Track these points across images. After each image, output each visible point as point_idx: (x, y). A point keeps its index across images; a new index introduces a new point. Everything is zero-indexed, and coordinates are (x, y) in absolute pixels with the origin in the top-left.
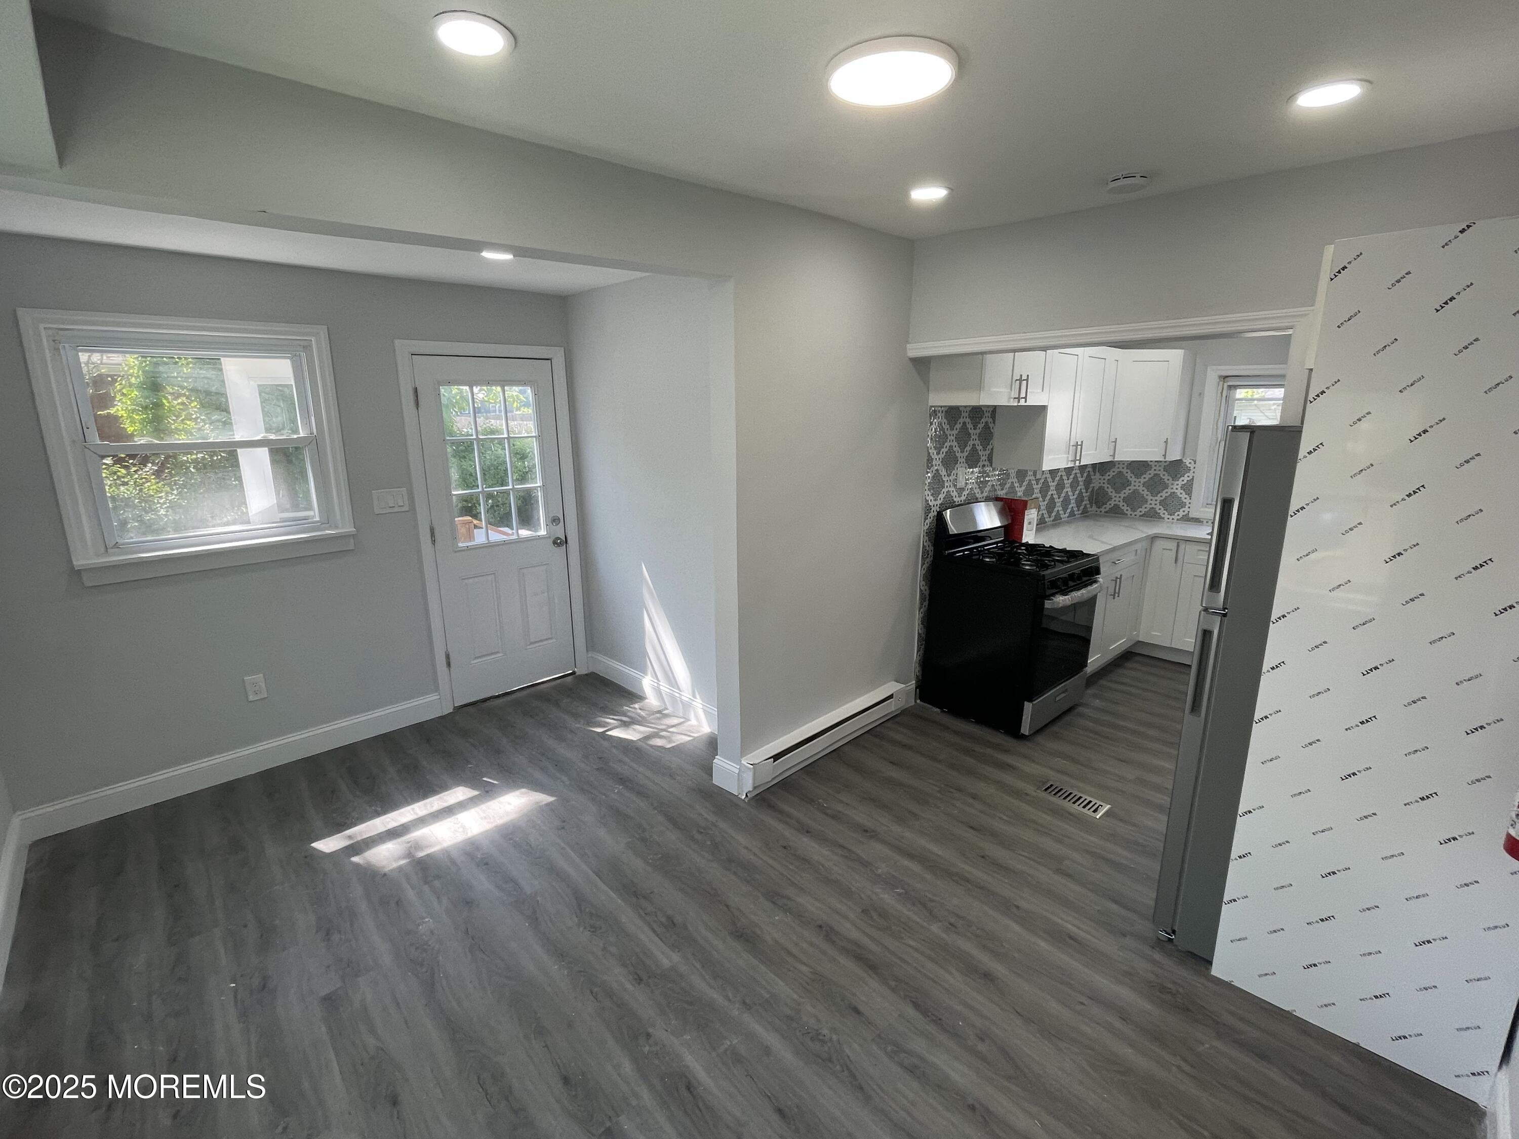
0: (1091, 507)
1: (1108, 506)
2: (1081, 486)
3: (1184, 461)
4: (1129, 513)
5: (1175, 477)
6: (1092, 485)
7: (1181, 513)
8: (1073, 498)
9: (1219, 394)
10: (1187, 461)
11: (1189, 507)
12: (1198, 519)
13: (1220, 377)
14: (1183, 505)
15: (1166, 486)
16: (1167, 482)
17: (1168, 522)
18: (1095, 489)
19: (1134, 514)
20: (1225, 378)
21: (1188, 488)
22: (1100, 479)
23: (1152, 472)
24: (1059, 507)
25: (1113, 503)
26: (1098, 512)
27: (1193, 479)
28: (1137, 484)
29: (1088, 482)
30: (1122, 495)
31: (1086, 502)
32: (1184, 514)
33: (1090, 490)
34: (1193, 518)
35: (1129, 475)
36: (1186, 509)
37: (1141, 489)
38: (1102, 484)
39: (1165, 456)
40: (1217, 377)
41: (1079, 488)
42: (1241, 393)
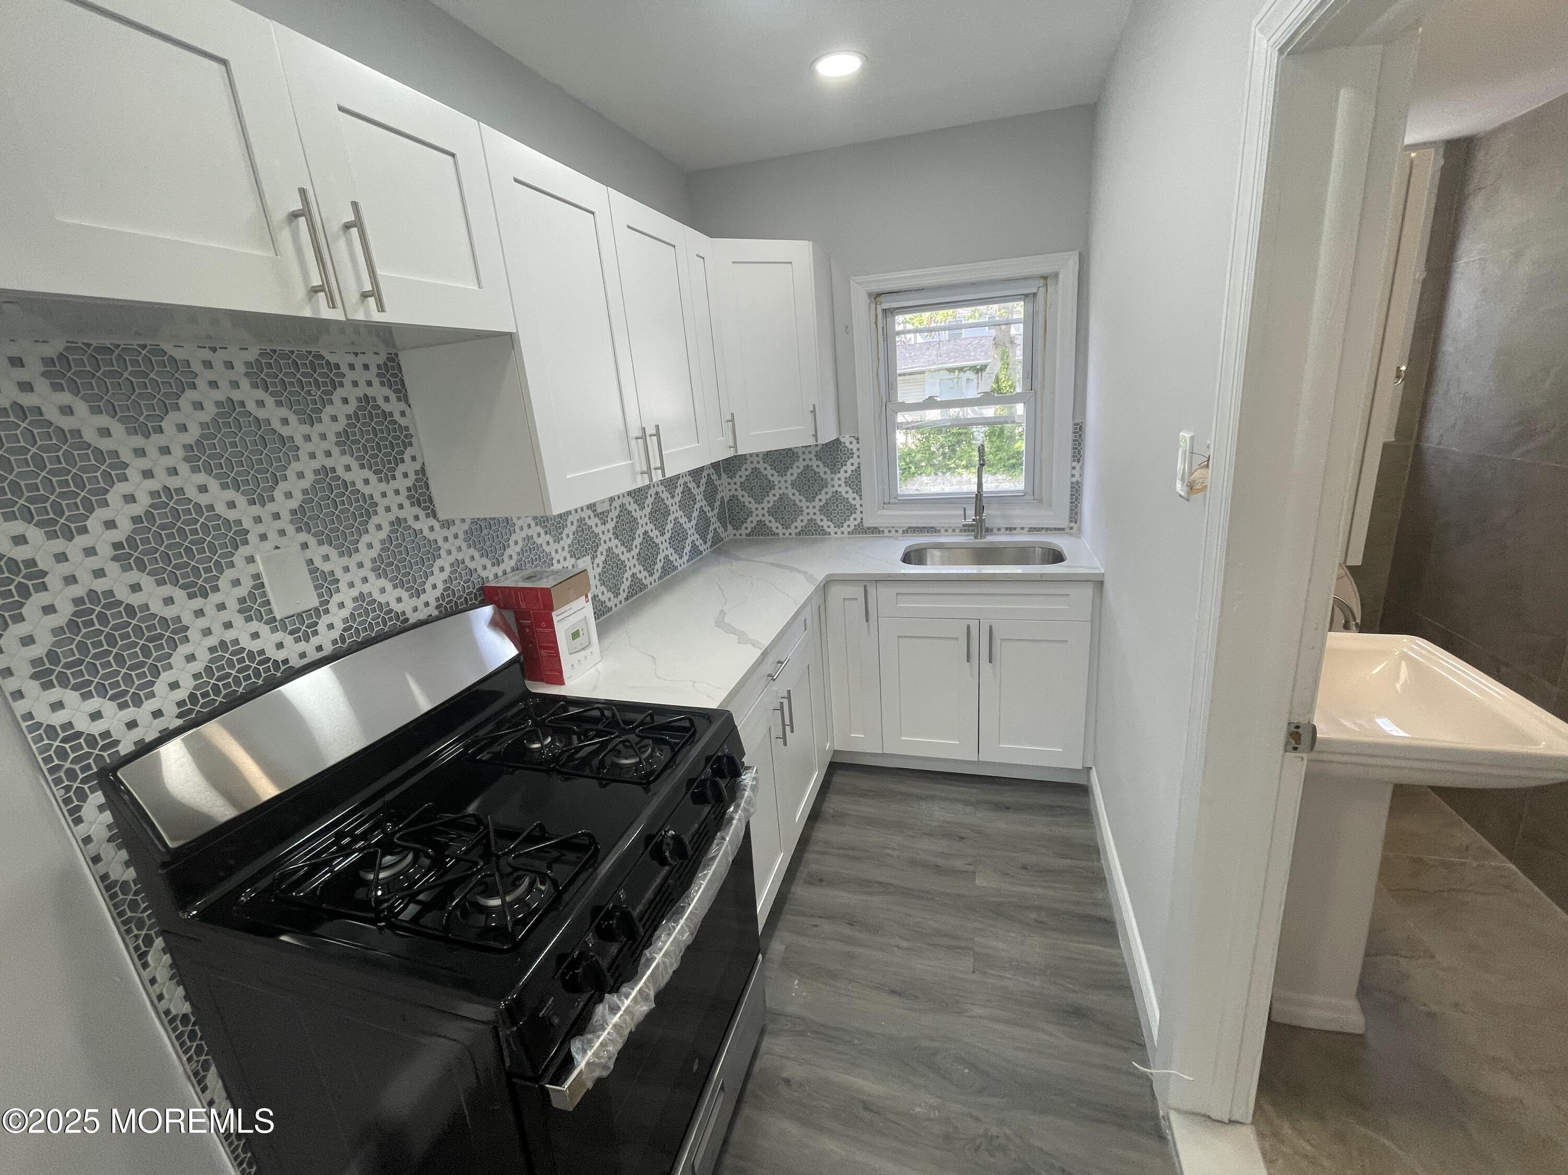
0: (726, 531)
1: (749, 526)
2: (701, 502)
3: (842, 440)
4: (780, 531)
5: (834, 469)
6: (719, 497)
7: (852, 523)
8: (689, 526)
9: (873, 325)
10: (846, 440)
11: (862, 512)
12: (876, 528)
13: (870, 295)
14: (852, 509)
15: (824, 484)
16: (824, 476)
17: (837, 539)
18: (726, 500)
19: (787, 532)
20: (876, 296)
21: (855, 481)
22: (729, 484)
23: (801, 464)
24: (666, 551)
25: (754, 519)
26: (738, 536)
27: (859, 467)
28: (784, 485)
29: (711, 494)
30: (766, 505)
31: (715, 524)
32: (856, 523)
33: (717, 504)
34: (868, 528)
35: (769, 472)
36: (858, 515)
37: (790, 491)
38: (733, 492)
39: (815, 436)
40: (866, 297)
41: (697, 506)
42: (901, 322)
